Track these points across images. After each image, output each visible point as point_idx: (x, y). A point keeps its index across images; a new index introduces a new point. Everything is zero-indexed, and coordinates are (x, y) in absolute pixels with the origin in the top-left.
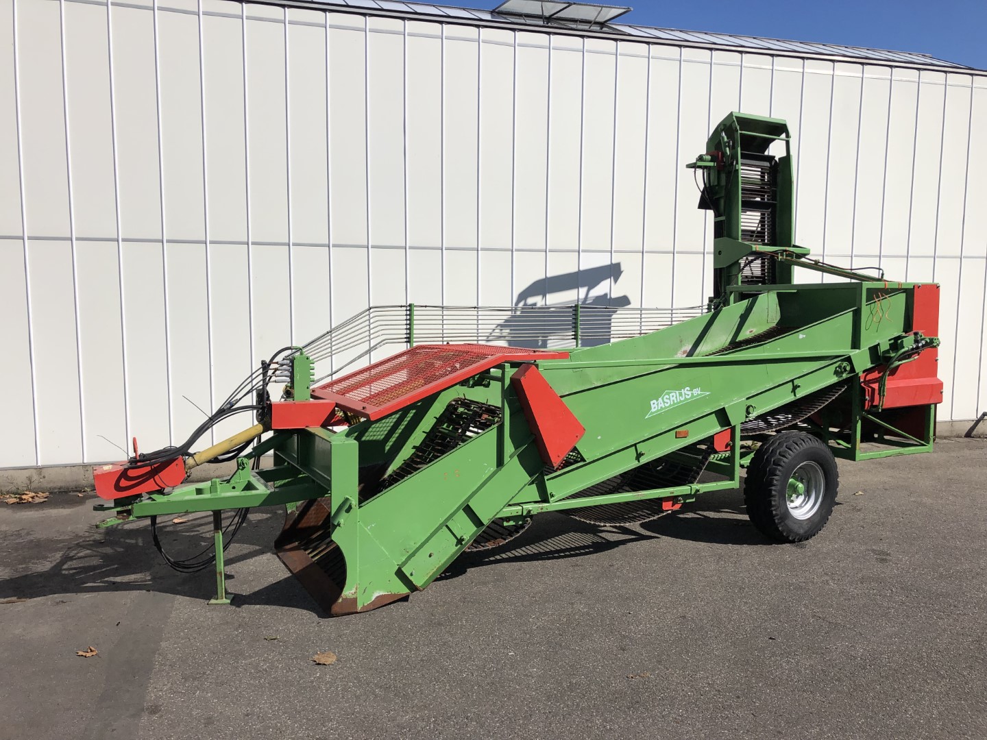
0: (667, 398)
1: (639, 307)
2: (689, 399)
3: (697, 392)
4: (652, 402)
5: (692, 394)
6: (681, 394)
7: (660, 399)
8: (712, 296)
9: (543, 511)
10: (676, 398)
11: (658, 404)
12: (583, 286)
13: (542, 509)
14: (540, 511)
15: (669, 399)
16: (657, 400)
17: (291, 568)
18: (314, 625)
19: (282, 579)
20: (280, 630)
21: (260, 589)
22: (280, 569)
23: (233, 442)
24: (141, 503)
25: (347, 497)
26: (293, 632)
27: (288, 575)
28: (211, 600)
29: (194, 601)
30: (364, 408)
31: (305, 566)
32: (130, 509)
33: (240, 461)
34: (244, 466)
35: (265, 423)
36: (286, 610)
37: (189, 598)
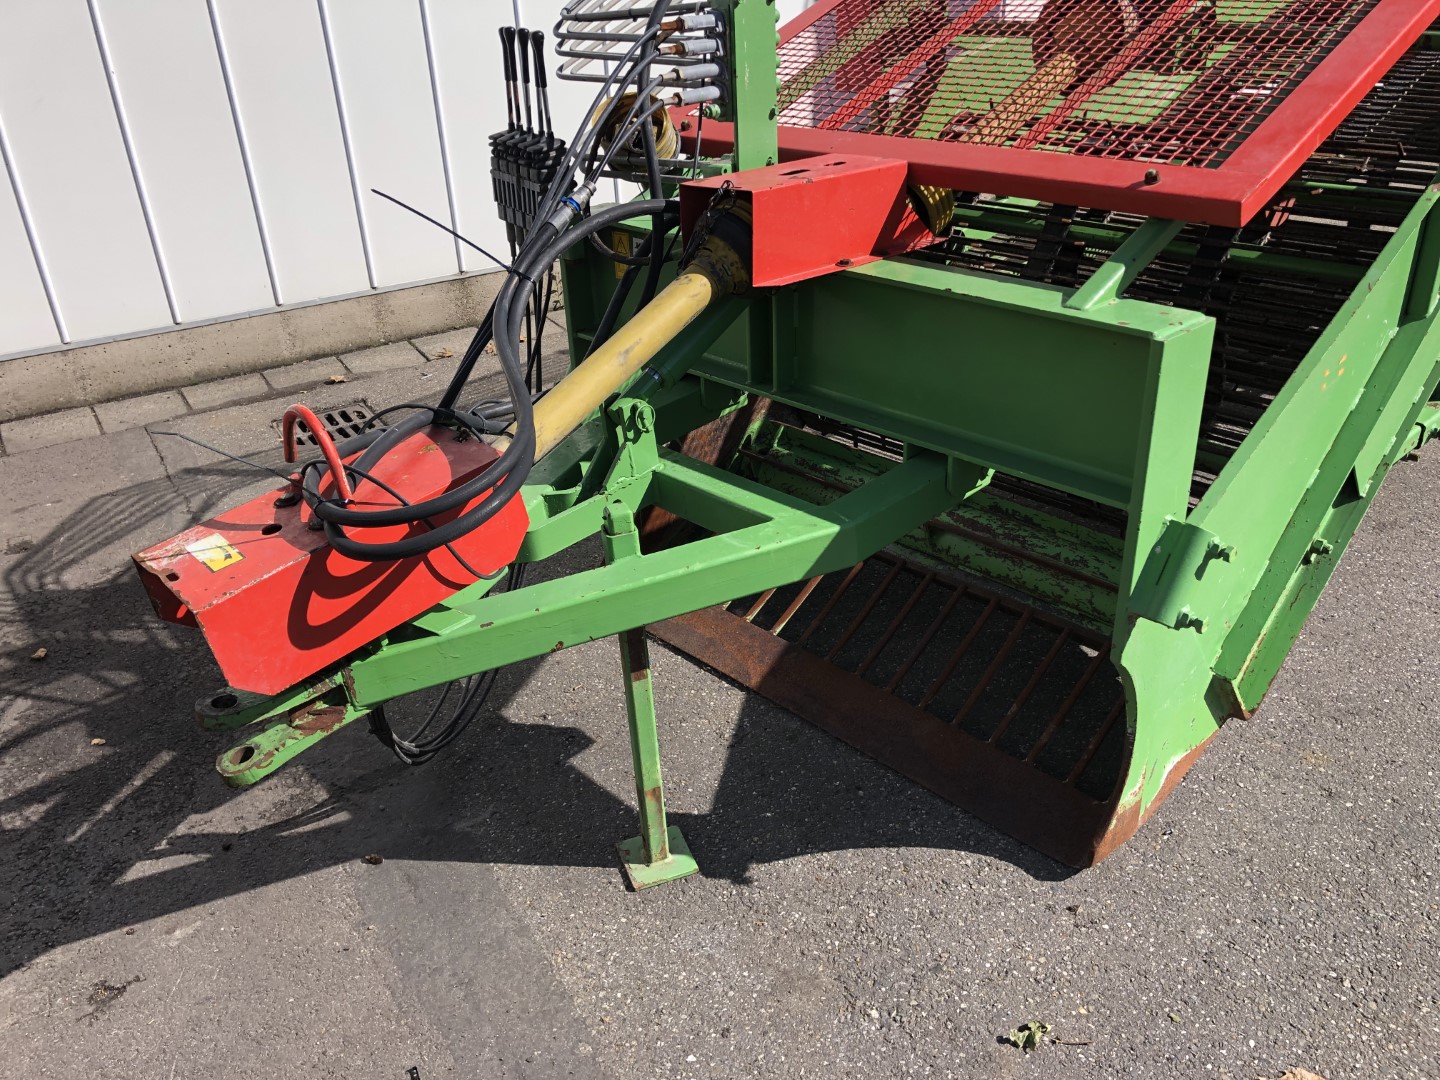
17: (720, 669)
18: (1066, 920)
19: (734, 715)
20: (996, 974)
21: (723, 777)
22: (684, 674)
23: (631, 355)
24: (380, 654)
25: (1169, 518)
26: (1050, 980)
27: (737, 698)
28: (626, 865)
29: (569, 880)
30: (1151, 179)
31: (769, 660)
32: (340, 687)
33: (627, 414)
34: (644, 426)
35: (713, 266)
36: (905, 865)
37: (537, 867)
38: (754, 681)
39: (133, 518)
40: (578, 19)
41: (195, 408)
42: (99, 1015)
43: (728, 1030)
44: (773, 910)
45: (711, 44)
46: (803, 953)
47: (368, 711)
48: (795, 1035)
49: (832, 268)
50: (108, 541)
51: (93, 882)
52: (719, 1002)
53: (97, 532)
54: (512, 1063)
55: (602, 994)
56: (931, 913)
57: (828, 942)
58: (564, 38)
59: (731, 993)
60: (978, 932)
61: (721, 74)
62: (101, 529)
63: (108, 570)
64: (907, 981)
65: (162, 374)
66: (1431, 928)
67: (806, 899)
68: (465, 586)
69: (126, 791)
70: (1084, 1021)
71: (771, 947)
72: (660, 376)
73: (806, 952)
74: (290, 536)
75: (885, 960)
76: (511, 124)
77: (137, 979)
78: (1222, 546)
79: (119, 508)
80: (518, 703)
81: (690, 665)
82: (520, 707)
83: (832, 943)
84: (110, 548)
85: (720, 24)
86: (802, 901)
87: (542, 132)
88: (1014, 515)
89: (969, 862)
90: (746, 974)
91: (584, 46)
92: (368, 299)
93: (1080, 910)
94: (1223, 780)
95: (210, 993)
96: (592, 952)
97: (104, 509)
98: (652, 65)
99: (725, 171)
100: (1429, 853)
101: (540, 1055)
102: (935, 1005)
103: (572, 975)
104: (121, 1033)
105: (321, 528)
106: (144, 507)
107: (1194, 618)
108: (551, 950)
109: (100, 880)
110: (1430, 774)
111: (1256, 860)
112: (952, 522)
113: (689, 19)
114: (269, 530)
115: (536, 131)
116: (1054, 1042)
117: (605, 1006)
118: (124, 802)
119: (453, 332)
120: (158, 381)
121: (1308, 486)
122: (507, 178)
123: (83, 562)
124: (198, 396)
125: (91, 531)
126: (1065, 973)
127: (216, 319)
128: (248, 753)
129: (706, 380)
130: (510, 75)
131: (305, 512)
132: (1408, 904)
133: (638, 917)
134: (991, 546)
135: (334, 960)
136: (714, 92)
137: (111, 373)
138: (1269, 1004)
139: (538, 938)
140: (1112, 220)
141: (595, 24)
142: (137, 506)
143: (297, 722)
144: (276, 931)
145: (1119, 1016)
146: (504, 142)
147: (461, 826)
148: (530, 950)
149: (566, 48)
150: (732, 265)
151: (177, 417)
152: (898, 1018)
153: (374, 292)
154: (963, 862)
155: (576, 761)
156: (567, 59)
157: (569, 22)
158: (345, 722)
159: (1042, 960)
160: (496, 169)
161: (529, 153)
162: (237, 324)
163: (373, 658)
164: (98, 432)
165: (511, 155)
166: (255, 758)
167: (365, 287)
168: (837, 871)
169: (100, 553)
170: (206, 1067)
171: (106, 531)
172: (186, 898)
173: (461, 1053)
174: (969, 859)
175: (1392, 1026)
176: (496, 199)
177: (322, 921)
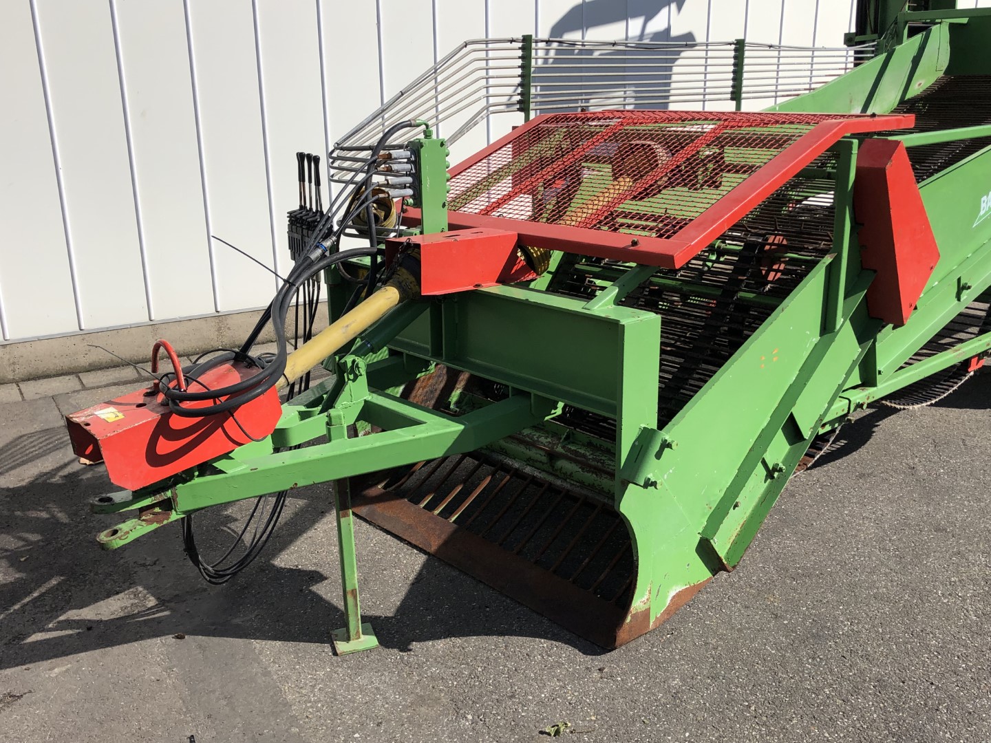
1: (811, 46)
4: (982, 200)
7: (990, 194)
8: (853, 30)
11: (987, 202)
12: (635, 16)
13: (868, 399)
14: (867, 402)
16: (988, 196)
17: (413, 542)
18: (596, 675)
19: (418, 568)
20: (546, 700)
21: (403, 600)
22: (390, 545)
23: (349, 328)
24: (193, 482)
25: (643, 425)
26: (578, 703)
27: (421, 559)
28: (335, 642)
29: (299, 649)
30: (634, 243)
31: (444, 537)
32: (169, 499)
33: (349, 365)
34: (359, 372)
35: (400, 283)
36: (506, 646)
37: (280, 643)
38: (433, 549)
39: (41, 450)
40: (343, 149)
41: (87, 386)
42: (6, 708)
43: (381, 723)
44: (420, 666)
45: (408, 166)
46: (433, 688)
47: (184, 516)
48: (420, 726)
49: (471, 288)
50: (24, 463)
51: (6, 644)
52: (379, 710)
53: (17, 457)
54: (250, 735)
55: (309, 705)
56: (516, 670)
57: (450, 682)
58: (335, 159)
59: (387, 706)
60: (542, 679)
61: (413, 182)
62: (20, 456)
63: (23, 480)
64: (493, 701)
65: (65, 363)
66: (813, 683)
67: (442, 662)
68: (242, 444)
69: (27, 599)
70: (593, 723)
71: (415, 684)
72: (371, 345)
73: (436, 687)
74: (151, 408)
75: (482, 692)
76: (301, 206)
77: (30, 692)
78: (669, 440)
79: (32, 444)
80: (281, 558)
81: (395, 540)
82: (282, 560)
83: (453, 683)
84: (25, 467)
85: (413, 156)
86: (439, 662)
87: (317, 211)
88: (600, 447)
89: (545, 645)
90: (397, 697)
91: (347, 164)
92: (213, 319)
93: (606, 670)
94: (713, 608)
95: (73, 699)
96: (306, 684)
97: (23, 445)
98: (374, 175)
99: (416, 235)
100: (825, 647)
101: (268, 732)
102: (506, 714)
103: (293, 695)
104: (18, 718)
105: (168, 405)
106: (48, 444)
107: (653, 480)
108: (282, 683)
109: (10, 643)
110: (841, 607)
111: (720, 648)
112: (564, 452)
113: (394, 153)
114: (139, 406)
115: (314, 210)
116: (572, 732)
117: (310, 710)
118: (27, 604)
119: (270, 344)
120: (64, 368)
121: (763, 427)
122: (296, 236)
123: (6, 474)
124: (89, 379)
125: (13, 457)
126: (588, 700)
127: (108, 328)
128: (115, 532)
129: (407, 354)
130: (302, 179)
131: (161, 398)
132: (803, 671)
133: (338, 668)
134: (585, 466)
135: (150, 685)
136: (410, 192)
137: (33, 361)
138: (703, 717)
139: (275, 677)
140: (682, 276)
141: (353, 152)
142: (44, 444)
143: (144, 518)
144: (116, 670)
145: (613, 721)
146: (296, 216)
147: (237, 621)
148: (269, 683)
149: (336, 164)
150: (411, 283)
151: (74, 392)
152: (483, 719)
153: (217, 314)
154: (541, 645)
155: (314, 588)
156: (336, 171)
157: (338, 151)
158: (170, 520)
159: (576, 694)
160: (291, 231)
161: (309, 222)
162: (121, 332)
163: (189, 483)
164: (21, 399)
165: (299, 223)
166: (119, 534)
167: (212, 311)
168: (463, 648)
169: (18, 470)
170: (69, 734)
171: (23, 457)
172: (63, 653)
173: (220, 730)
174: (545, 643)
175: (772, 728)
176: (290, 248)
177: (145, 667)
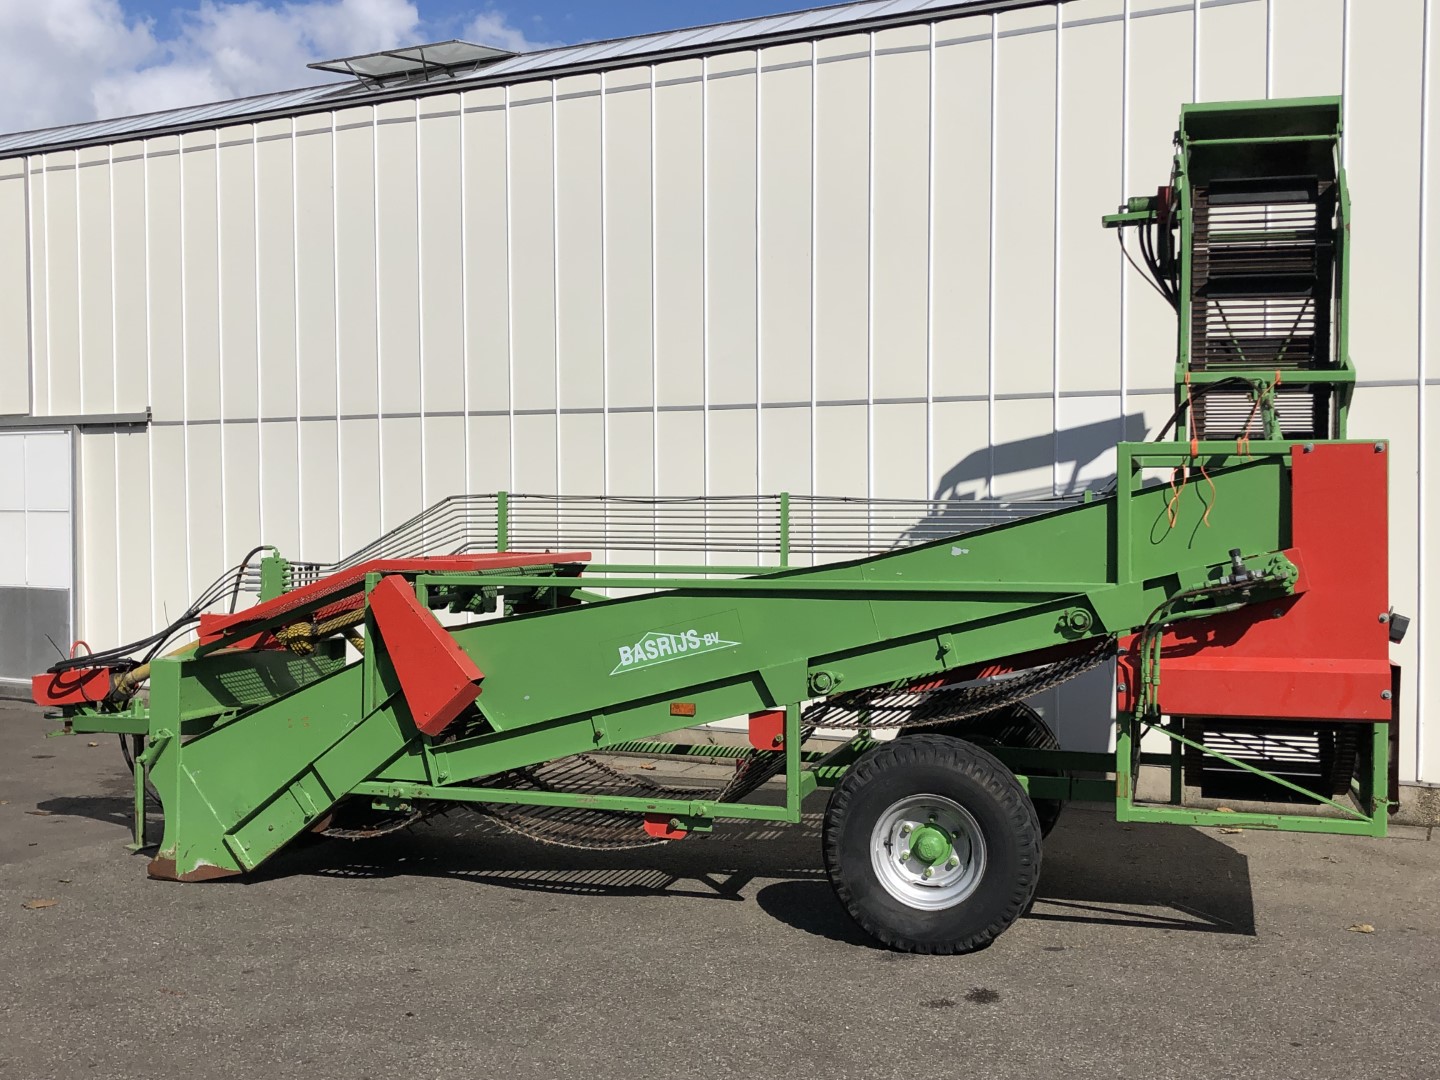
0: (650, 645)
2: (695, 651)
3: (712, 639)
4: (621, 650)
5: (703, 642)
6: (679, 641)
7: (637, 646)
9: (421, 796)
10: (670, 645)
11: (633, 654)
12: (1064, 460)
13: (420, 793)
14: (416, 795)
15: (656, 647)
16: (632, 647)
